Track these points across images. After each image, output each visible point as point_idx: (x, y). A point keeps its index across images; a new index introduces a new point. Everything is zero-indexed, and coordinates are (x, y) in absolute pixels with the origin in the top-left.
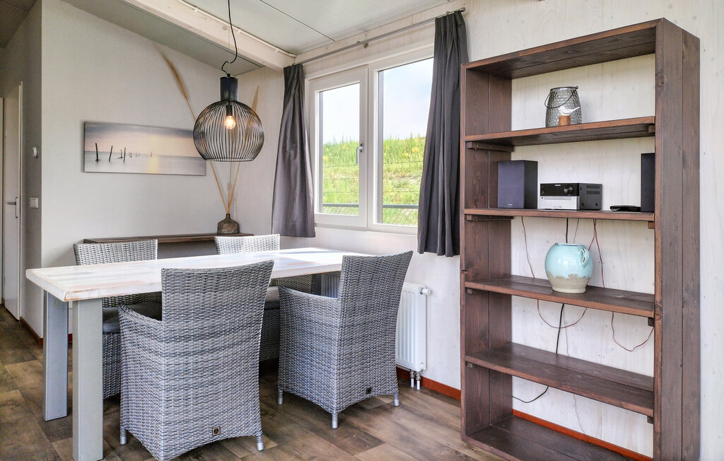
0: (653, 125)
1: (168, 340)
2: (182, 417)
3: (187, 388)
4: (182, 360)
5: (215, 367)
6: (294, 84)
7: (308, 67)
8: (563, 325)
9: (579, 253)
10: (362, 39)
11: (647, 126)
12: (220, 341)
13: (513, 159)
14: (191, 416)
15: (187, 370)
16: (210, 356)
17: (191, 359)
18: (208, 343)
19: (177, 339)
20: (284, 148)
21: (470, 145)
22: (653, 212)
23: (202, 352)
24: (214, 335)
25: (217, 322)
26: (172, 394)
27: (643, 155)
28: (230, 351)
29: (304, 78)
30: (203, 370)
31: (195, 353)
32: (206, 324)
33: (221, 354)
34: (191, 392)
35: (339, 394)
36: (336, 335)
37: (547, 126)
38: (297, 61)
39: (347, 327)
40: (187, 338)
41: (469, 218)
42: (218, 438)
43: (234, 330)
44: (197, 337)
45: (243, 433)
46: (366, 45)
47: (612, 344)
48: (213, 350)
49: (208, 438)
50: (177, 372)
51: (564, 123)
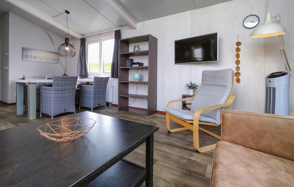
1: (54, 91)
2: (57, 107)
3: (58, 101)
4: (57, 95)
5: (65, 97)
6: (83, 42)
7: (87, 39)
8: (137, 89)
10: (100, 33)
12: (66, 92)
13: (129, 59)
14: (59, 107)
15: (58, 98)
16: (64, 95)
17: (59, 95)
18: (63, 92)
19: (56, 91)
20: (80, 57)
21: (120, 55)
23: (62, 94)
25: (65, 88)
26: (55, 102)
28: (68, 94)
29: (86, 41)
30: (62, 97)
31: (60, 94)
32: (63, 88)
34: (59, 102)
35: (93, 105)
36: (92, 93)
37: (134, 52)
38: (84, 37)
39: (95, 91)
40: (58, 91)
41: (120, 69)
42: (66, 112)
43: (69, 90)
44: (60, 91)
45: (71, 111)
46: (100, 35)
47: (145, 91)
49: (63, 112)
50: (56, 98)
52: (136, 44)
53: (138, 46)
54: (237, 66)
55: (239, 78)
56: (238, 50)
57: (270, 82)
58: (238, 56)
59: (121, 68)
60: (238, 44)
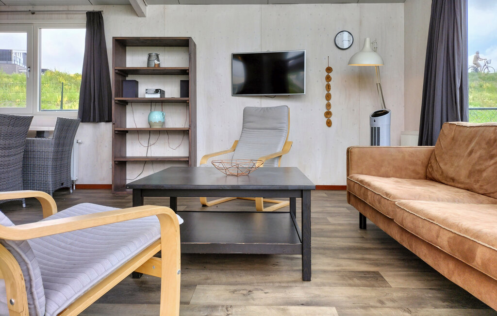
0: (188, 70)
5: (9, 165)
8: (149, 145)
9: (162, 113)
10: (30, 8)
11: (186, 70)
13: (127, 79)
16: (7, 159)
18: (7, 152)
22: (188, 97)
23: (4, 156)
24: (9, 148)
25: (11, 142)
27: (181, 81)
30: (4, 165)
32: (7, 142)
33: (12, 158)
35: (52, 184)
37: (148, 67)
39: (56, 152)
41: (117, 102)
44: (3, 149)
46: (34, 13)
47: (168, 148)
48: (8, 156)
51: (156, 66)
52: (154, 51)
53: (157, 56)
54: (327, 101)
55: (330, 120)
56: (328, 78)
57: (375, 121)
58: (328, 87)
59: (118, 100)
60: (329, 70)
